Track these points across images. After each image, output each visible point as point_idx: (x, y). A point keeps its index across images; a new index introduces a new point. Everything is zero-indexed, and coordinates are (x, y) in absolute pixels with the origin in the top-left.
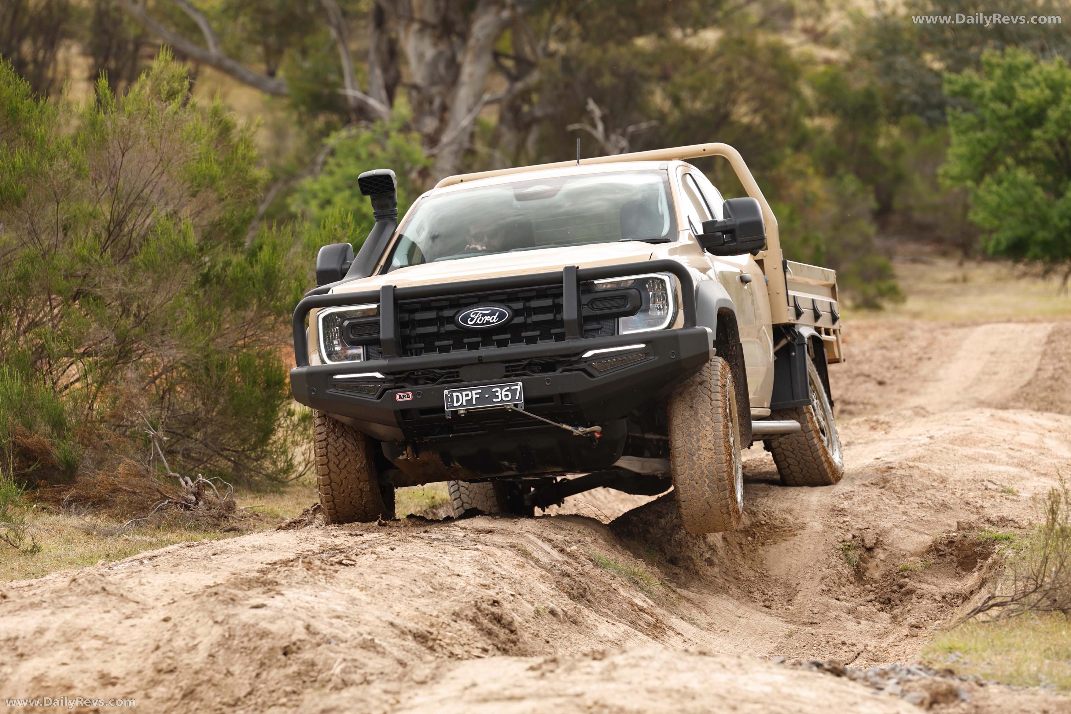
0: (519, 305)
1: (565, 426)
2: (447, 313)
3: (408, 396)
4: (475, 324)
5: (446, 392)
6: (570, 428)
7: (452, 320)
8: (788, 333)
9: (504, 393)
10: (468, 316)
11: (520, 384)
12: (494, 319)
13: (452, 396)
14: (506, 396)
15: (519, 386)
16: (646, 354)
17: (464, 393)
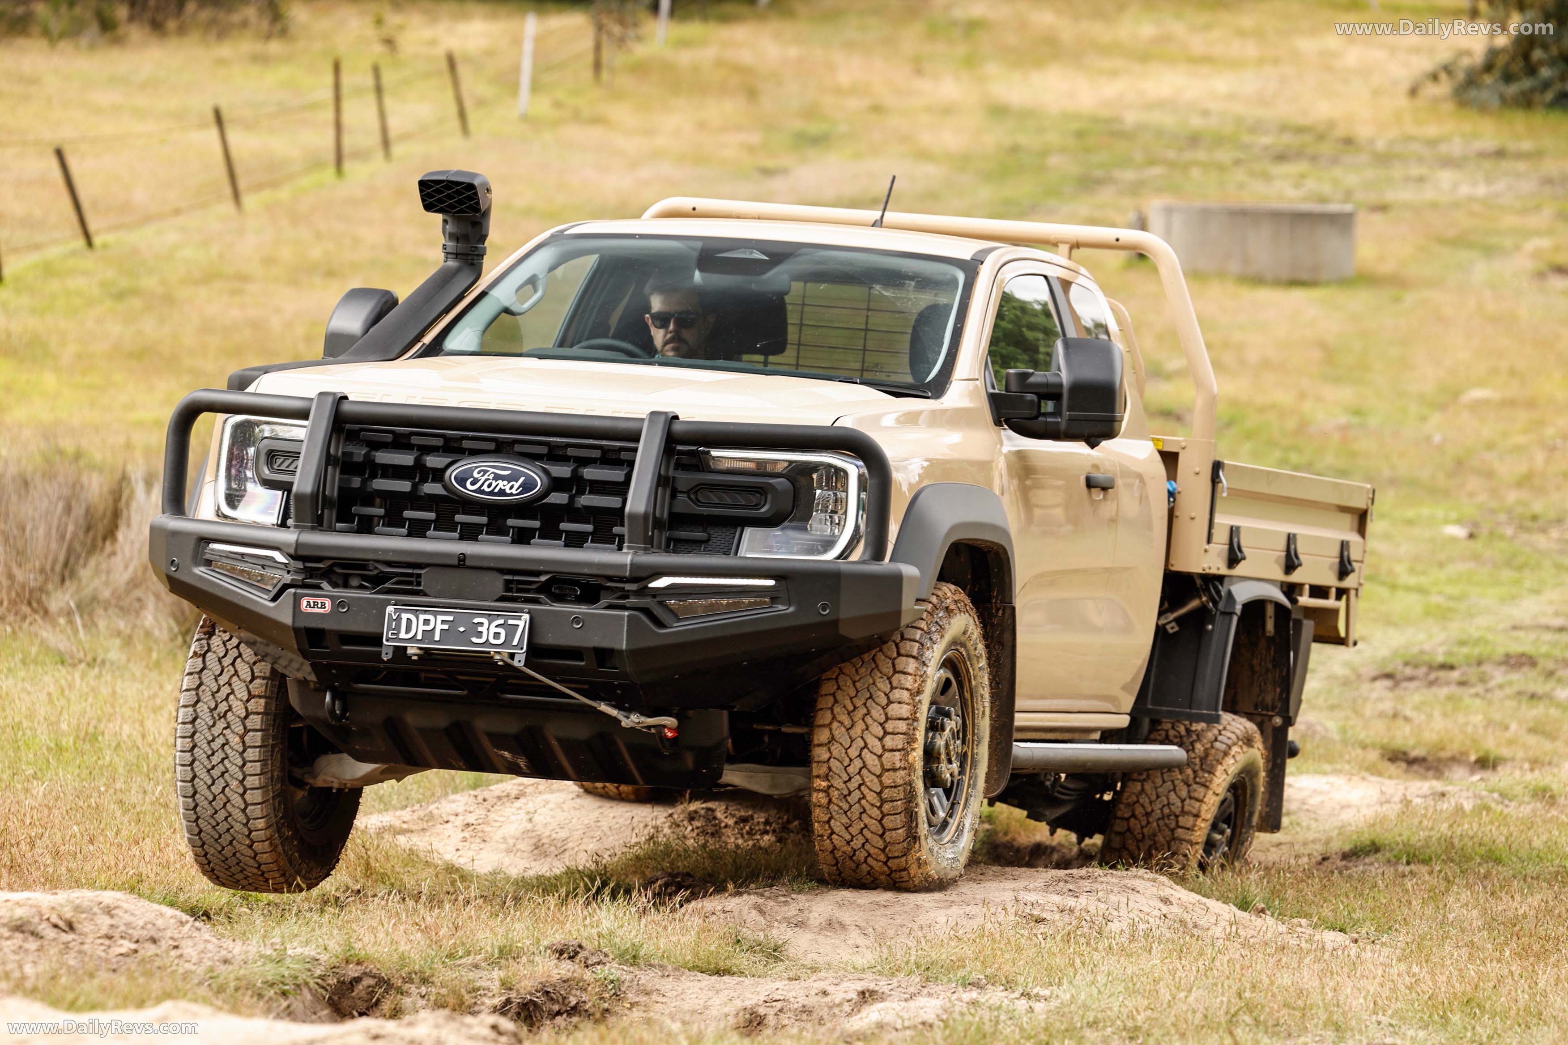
0: (563, 471)
1: (604, 707)
2: (433, 461)
3: (323, 606)
4: (480, 491)
5: (390, 609)
6: (614, 712)
7: (438, 475)
8: (1206, 590)
9: (493, 629)
10: (468, 473)
11: (526, 617)
12: (513, 489)
13: (399, 619)
14: (497, 635)
15: (523, 622)
16: (774, 600)
17: (422, 617)
